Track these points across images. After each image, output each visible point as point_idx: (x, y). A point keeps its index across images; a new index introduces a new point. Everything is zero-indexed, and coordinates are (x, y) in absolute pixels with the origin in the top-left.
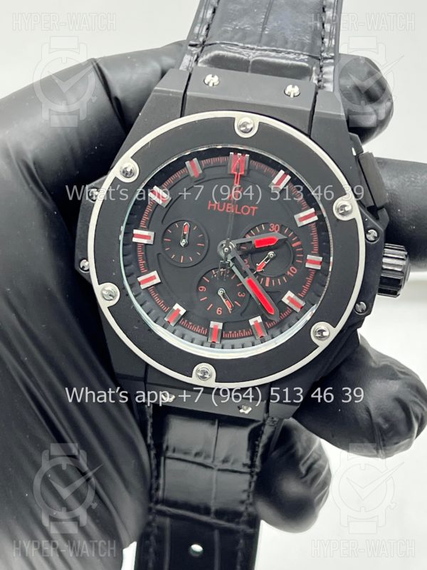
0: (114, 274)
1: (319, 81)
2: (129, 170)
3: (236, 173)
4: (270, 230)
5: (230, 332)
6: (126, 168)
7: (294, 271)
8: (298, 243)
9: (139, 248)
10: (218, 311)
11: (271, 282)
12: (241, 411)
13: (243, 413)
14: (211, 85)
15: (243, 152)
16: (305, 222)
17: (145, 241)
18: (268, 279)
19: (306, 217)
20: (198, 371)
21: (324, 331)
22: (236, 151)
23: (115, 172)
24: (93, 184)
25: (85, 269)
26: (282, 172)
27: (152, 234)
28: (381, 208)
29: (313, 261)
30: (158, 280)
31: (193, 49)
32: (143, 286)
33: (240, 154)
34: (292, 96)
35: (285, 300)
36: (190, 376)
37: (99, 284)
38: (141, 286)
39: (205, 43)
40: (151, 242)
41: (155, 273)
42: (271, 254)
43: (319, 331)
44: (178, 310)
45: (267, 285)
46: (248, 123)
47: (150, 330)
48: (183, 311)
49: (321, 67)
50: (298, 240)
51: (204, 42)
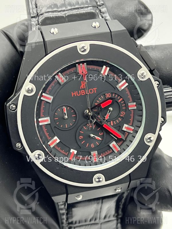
0: (38, 145)
1: (102, 17)
2: (30, 89)
3: (83, 74)
4: (106, 97)
5: (102, 154)
6: (29, 88)
7: (124, 113)
8: (121, 99)
9: (44, 128)
10: (92, 146)
11: (113, 123)
12: (117, 191)
13: (118, 192)
14: (55, 33)
15: (83, 62)
16: (123, 88)
17: (46, 123)
18: (112, 122)
19: (122, 85)
20: (95, 179)
21: (151, 138)
22: (79, 63)
23: (23, 92)
24: (10, 103)
25: (19, 148)
26: (104, 67)
27: (48, 118)
28: (154, 70)
29: (132, 106)
30: (58, 141)
31: (34, 19)
32: (52, 146)
33: (82, 64)
34: (97, 27)
35: (124, 129)
36: (92, 183)
37: (32, 153)
38: (51, 146)
39: (39, 15)
40: (49, 122)
41: (56, 138)
42: (111, 109)
43: (148, 139)
44: (73, 152)
45: (112, 125)
46: (84, 47)
47: (65, 167)
48: (75, 152)
49: (100, 11)
50: (121, 97)
51: (37, 14)
